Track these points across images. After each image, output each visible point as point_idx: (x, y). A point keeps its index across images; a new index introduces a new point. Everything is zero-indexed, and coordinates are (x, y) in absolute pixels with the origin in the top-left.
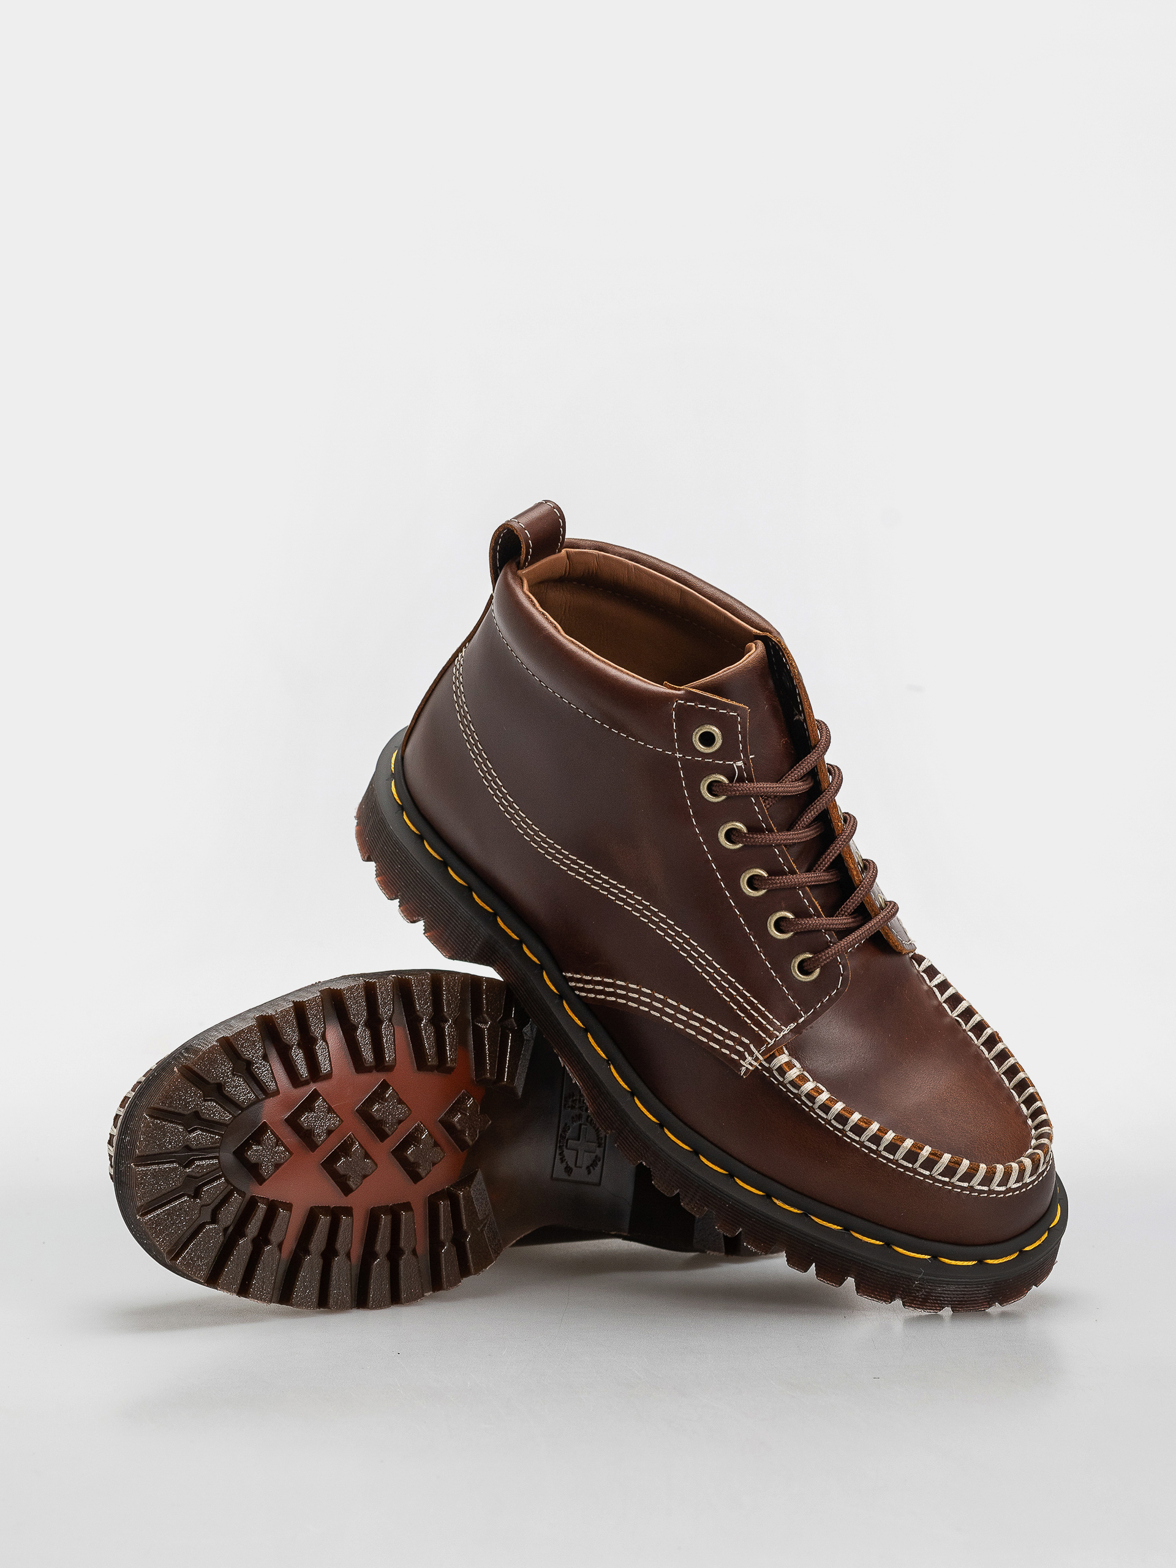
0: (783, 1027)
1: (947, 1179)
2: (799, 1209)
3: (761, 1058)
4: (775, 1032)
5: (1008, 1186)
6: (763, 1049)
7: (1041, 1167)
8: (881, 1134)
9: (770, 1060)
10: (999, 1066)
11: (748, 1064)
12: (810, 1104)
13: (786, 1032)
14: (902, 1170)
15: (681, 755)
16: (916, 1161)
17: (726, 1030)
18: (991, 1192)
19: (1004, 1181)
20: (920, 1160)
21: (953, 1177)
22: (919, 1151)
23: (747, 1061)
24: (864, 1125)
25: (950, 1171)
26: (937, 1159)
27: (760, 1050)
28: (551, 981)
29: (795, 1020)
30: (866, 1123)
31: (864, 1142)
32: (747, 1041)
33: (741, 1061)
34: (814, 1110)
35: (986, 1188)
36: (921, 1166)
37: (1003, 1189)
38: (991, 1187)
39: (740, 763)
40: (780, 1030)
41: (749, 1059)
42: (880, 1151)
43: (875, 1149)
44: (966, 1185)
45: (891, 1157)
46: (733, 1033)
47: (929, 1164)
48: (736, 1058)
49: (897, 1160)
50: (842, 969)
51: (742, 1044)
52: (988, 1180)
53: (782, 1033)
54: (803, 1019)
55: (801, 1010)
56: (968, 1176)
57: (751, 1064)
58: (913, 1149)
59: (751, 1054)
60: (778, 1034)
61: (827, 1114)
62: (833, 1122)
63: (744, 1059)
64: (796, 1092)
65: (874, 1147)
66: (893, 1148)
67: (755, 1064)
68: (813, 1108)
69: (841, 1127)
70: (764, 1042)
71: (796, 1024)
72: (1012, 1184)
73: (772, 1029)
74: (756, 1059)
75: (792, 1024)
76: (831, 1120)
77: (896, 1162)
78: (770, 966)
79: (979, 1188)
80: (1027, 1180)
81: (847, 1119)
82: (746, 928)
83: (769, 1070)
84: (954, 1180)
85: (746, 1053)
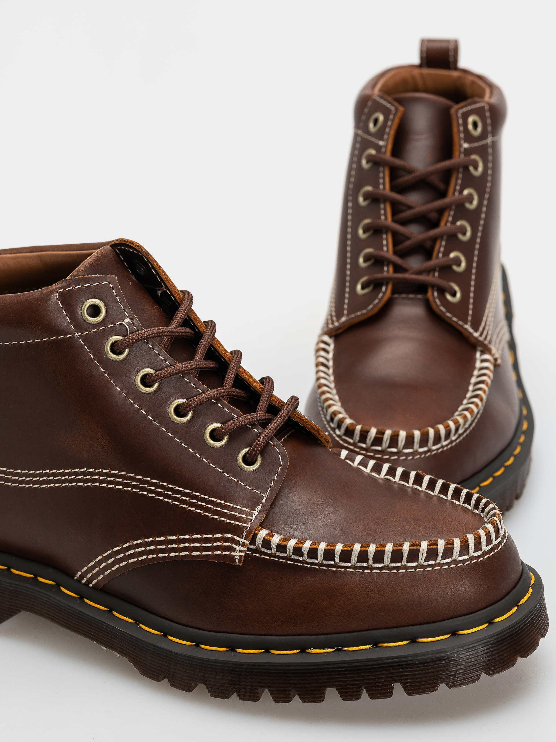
0: (252, 512)
1: (432, 562)
2: (331, 647)
3: (246, 542)
4: (248, 517)
5: (483, 550)
6: (245, 534)
7: (501, 531)
8: (365, 549)
9: (253, 541)
10: (433, 491)
11: (239, 552)
12: (301, 559)
13: (256, 514)
14: (395, 571)
15: (80, 334)
16: (402, 557)
17: (211, 536)
18: (472, 558)
19: (478, 546)
20: (405, 555)
21: (437, 558)
22: (401, 548)
23: (236, 550)
24: (349, 549)
25: (432, 553)
26: (417, 547)
27: (243, 536)
28: (68, 590)
29: (258, 503)
30: (349, 547)
31: (355, 565)
32: (230, 535)
33: (233, 553)
34: (306, 561)
35: (466, 557)
36: (408, 561)
37: (479, 553)
38: (470, 554)
39: (127, 320)
40: (252, 515)
41: (238, 548)
42: (371, 566)
43: (366, 565)
44: (449, 560)
45: (381, 565)
46: (216, 536)
47: (413, 555)
48: (228, 553)
49: (388, 566)
50: (277, 449)
51: (227, 540)
52: (464, 549)
53: (254, 516)
54: (265, 499)
55: (260, 493)
56: (448, 551)
57: (241, 551)
58: (395, 548)
59: (237, 543)
60: (251, 518)
61: (317, 559)
62: (325, 562)
63: (234, 550)
64: (285, 555)
65: (365, 564)
66: (379, 556)
67: (244, 549)
68: (304, 561)
69: (332, 563)
70: (242, 529)
71: (261, 505)
72: (485, 548)
73: (244, 516)
74: (243, 545)
75: (258, 506)
76: (322, 562)
77: (387, 568)
78: (221, 471)
79: (461, 558)
80: (495, 542)
81: (334, 551)
82: (190, 449)
83: (257, 551)
84: (439, 560)
85: (234, 546)
